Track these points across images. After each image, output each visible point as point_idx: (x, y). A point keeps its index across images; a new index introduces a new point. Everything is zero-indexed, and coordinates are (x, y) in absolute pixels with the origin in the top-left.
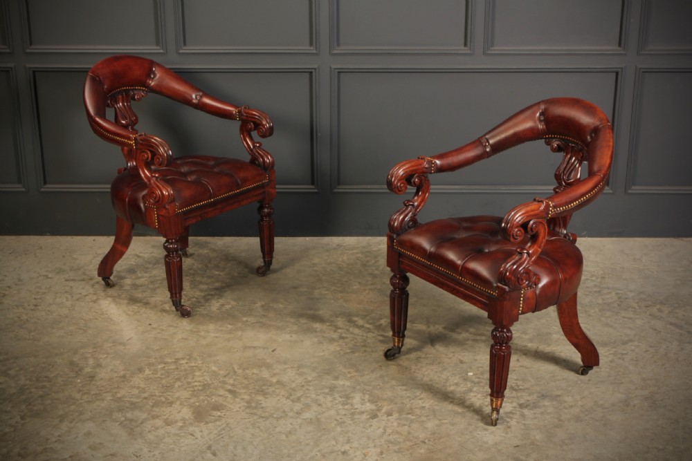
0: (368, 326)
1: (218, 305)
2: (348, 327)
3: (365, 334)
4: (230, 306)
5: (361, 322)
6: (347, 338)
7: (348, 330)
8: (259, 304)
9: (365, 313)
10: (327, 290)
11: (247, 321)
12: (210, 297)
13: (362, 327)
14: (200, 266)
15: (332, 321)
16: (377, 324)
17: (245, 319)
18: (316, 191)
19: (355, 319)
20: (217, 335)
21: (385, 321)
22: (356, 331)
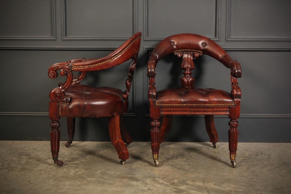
0: (166, 183)
1: (74, 172)
2: (153, 184)
3: (164, 187)
4: (81, 172)
5: (161, 181)
6: (153, 190)
7: (153, 185)
8: (99, 172)
9: (164, 176)
10: (141, 165)
11: (90, 180)
12: (70, 168)
13: (163, 183)
14: (68, 154)
15: (143, 181)
16: (172, 182)
17: (89, 179)
18: (135, 115)
19: (158, 179)
20: (70, 187)
21: (177, 181)
22: (159, 186)
